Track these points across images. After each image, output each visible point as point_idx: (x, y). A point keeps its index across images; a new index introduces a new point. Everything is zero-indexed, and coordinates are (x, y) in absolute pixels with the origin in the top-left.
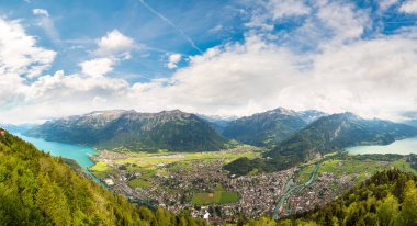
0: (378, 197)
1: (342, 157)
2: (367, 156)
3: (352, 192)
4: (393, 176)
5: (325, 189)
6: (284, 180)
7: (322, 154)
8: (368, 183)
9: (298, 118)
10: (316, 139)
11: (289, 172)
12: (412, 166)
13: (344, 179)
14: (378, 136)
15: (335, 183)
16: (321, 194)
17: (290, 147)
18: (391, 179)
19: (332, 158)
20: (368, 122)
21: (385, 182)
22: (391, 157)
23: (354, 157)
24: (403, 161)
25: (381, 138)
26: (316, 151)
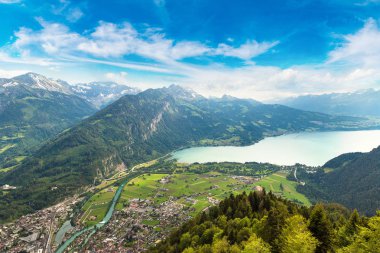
0: (233, 240)
1: (166, 168)
2: (210, 166)
3: (184, 229)
4: (259, 203)
5: (136, 229)
6: (50, 227)
7: (128, 165)
8: (214, 213)
9: (76, 96)
10: (116, 138)
11: (60, 207)
12: (300, 189)
13: (170, 208)
14: (231, 129)
15: (155, 216)
16: (129, 239)
17: (60, 157)
18: (256, 208)
19: (148, 171)
20: (212, 102)
21: (245, 213)
22: (256, 169)
23: (187, 168)
24: (280, 177)
25: (236, 133)
26: (117, 161)
